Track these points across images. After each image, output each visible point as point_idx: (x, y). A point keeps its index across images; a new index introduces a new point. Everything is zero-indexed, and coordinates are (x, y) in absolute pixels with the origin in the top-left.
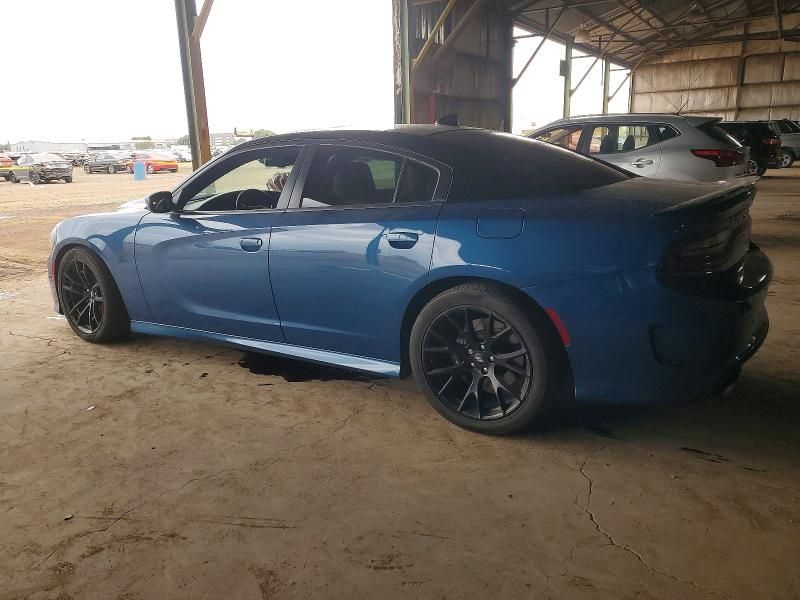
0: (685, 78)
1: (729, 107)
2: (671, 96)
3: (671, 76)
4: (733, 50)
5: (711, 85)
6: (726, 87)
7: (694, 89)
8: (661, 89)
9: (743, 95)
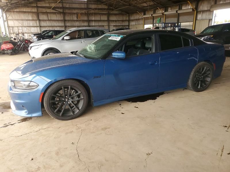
0: (23, 16)
1: (37, 26)
2: (20, 21)
3: (18, 15)
4: (34, 10)
5: (31, 19)
6: (35, 20)
7: (26, 20)
8: (16, 19)
9: (40, 23)
